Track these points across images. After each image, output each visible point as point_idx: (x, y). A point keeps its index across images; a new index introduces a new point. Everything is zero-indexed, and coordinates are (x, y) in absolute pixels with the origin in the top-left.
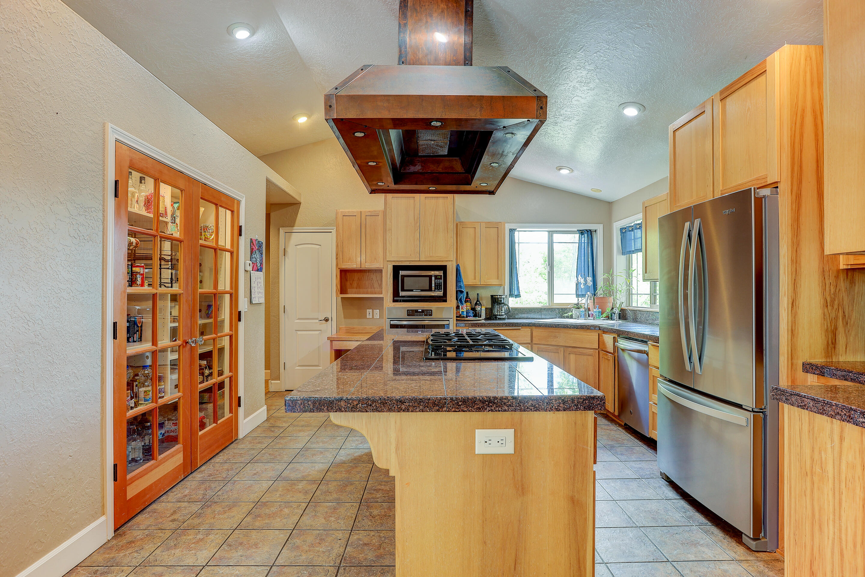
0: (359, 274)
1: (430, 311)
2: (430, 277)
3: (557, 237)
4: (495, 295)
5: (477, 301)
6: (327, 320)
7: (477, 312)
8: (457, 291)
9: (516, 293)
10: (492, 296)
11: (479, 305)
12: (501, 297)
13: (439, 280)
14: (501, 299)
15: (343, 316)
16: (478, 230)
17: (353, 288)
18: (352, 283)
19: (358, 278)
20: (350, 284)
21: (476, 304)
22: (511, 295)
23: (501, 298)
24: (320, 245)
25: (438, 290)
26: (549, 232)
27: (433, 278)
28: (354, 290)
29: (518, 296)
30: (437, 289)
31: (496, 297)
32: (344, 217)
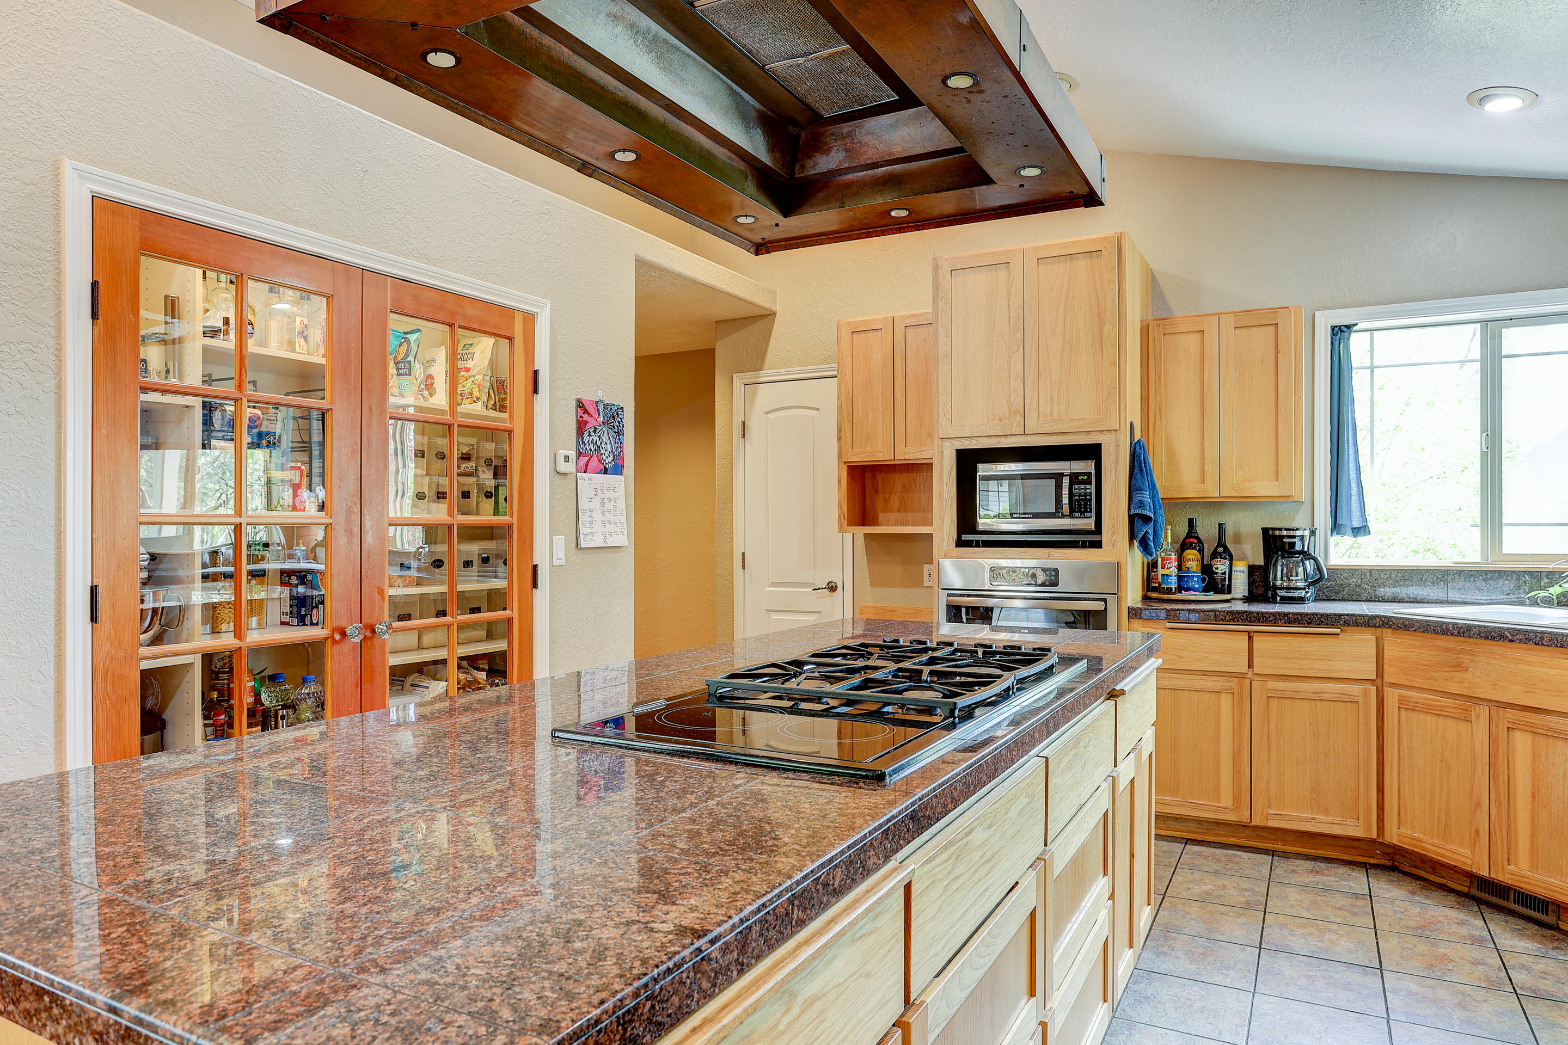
0: (905, 475)
1: (1053, 573)
2: (1058, 477)
3: (1513, 339)
4: (1273, 529)
5: (1219, 545)
6: (832, 588)
7: (1216, 577)
8: (1132, 518)
9: (1356, 524)
10: (1265, 531)
11: (1225, 558)
12: (1292, 533)
13: (1082, 486)
14: (1292, 540)
15: (868, 580)
16: (1211, 338)
17: (891, 511)
18: (889, 499)
19: (904, 486)
20: (885, 500)
21: (1215, 555)
22: (1336, 527)
23: (1294, 537)
24: (818, 410)
25: (1081, 513)
26: (1484, 322)
27: (1066, 482)
28: (893, 516)
29: (1361, 530)
30: (1079, 511)
31: (1277, 533)
32: (855, 336)
